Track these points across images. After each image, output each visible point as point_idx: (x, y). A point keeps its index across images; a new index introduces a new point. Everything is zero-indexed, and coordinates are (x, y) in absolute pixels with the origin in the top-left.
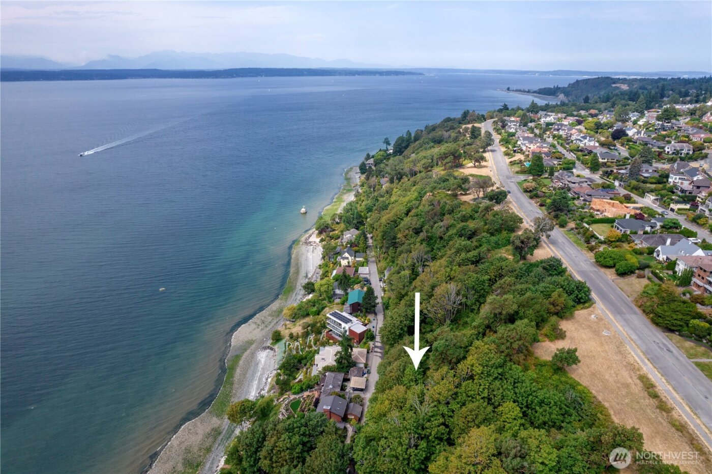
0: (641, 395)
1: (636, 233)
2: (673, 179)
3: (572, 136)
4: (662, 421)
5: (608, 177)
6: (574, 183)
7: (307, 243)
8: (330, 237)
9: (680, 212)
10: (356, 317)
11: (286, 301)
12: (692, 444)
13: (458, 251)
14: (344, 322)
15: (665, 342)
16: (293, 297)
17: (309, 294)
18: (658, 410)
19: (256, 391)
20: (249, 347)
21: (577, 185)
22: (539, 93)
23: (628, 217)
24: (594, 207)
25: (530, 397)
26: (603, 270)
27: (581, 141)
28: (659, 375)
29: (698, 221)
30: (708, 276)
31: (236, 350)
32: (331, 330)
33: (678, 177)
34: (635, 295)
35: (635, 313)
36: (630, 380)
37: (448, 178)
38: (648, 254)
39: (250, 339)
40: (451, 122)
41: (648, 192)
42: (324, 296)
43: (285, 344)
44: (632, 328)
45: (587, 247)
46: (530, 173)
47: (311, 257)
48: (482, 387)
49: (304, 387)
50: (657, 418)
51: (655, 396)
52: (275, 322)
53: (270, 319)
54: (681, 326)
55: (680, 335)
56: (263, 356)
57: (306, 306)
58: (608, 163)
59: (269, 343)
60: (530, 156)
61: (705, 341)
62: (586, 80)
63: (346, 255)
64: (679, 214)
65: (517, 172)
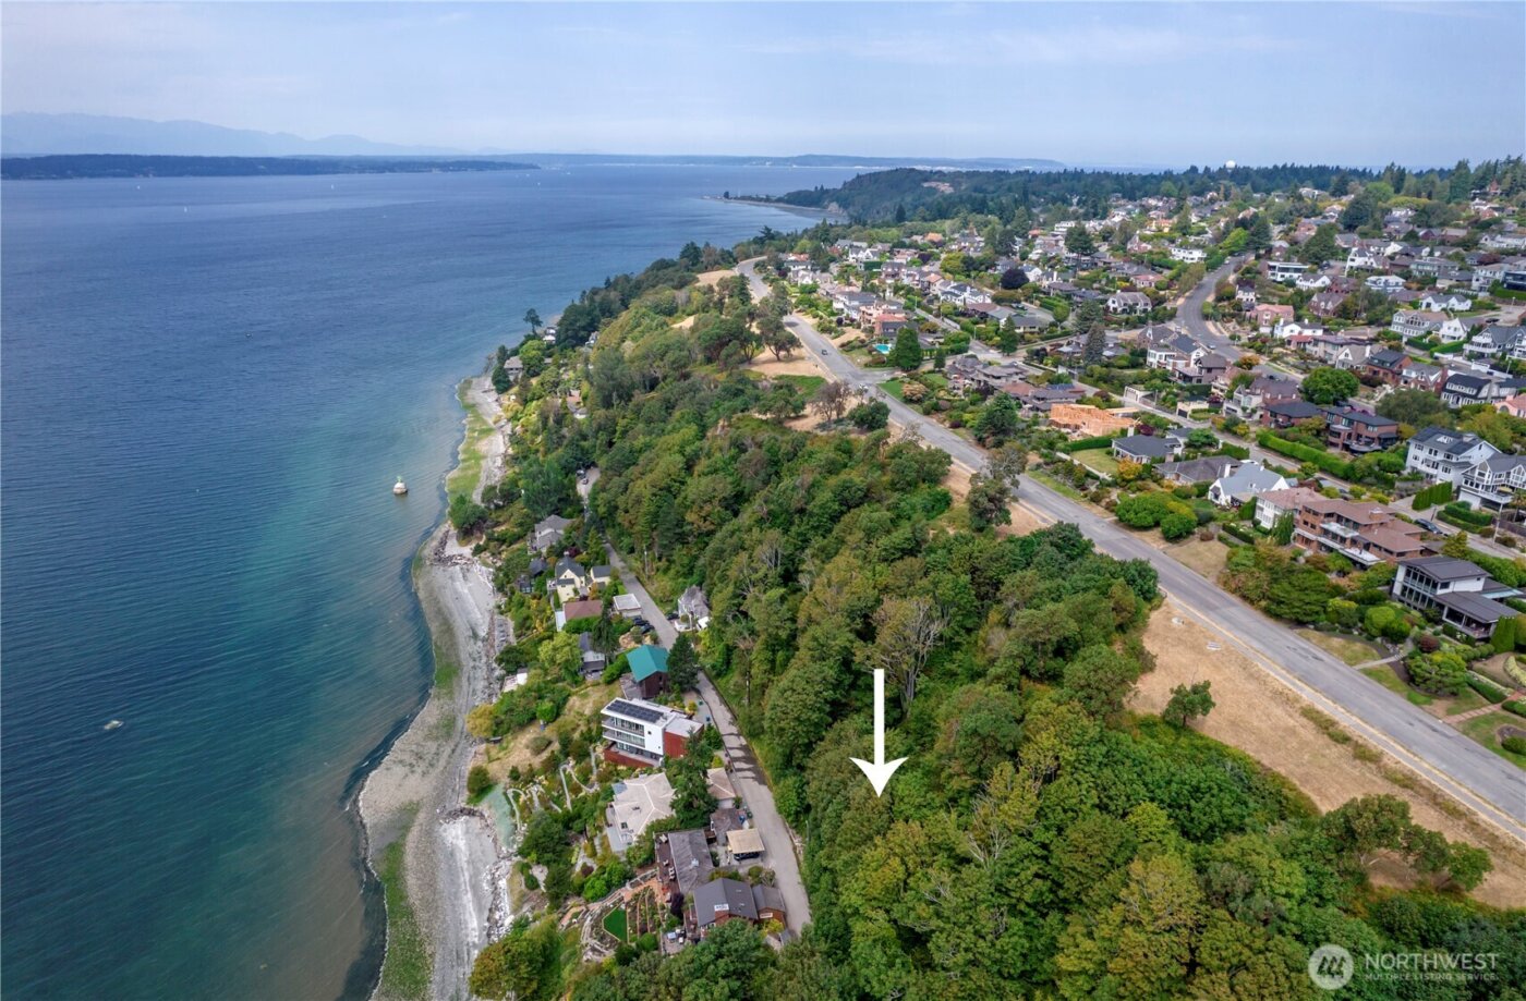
0: (1320, 742)
1: (1162, 461)
2: (1155, 358)
3: (932, 287)
4: (1374, 778)
5: (1041, 362)
6: (999, 378)
7: (442, 560)
8: (498, 540)
9: (1197, 415)
10: (666, 703)
11: (451, 698)
12: (1437, 804)
13: (870, 534)
14: (646, 719)
15: (1303, 645)
16: (465, 688)
17: (512, 672)
18: (1358, 762)
19: (479, 918)
20: (413, 821)
21: (1003, 380)
22: (788, 202)
23: (1131, 432)
24: (1057, 419)
25: (1174, 786)
26: (1136, 535)
27: (957, 296)
28: (1330, 703)
29: (1234, 429)
30: (1323, 522)
31: (383, 834)
32: (614, 743)
33: (1164, 354)
34: (1215, 573)
35: (1233, 605)
36: (1291, 722)
37: (740, 387)
38: (1198, 496)
39: (406, 800)
40: (671, 269)
41: (1130, 385)
42: (554, 672)
43: (505, 794)
44: (1242, 630)
45: (1086, 496)
46: (898, 365)
47: (466, 591)
48: (1085, 786)
49: (615, 879)
50: (1363, 774)
51: (1343, 739)
52: (448, 750)
53: (432, 746)
54: (1317, 613)
55: (1316, 629)
56: (456, 834)
57: (523, 701)
58: (1027, 336)
59: (462, 801)
60: (877, 331)
61: (1356, 633)
62: (875, 174)
63: (569, 574)
64: (1195, 419)
65: (866, 365)
